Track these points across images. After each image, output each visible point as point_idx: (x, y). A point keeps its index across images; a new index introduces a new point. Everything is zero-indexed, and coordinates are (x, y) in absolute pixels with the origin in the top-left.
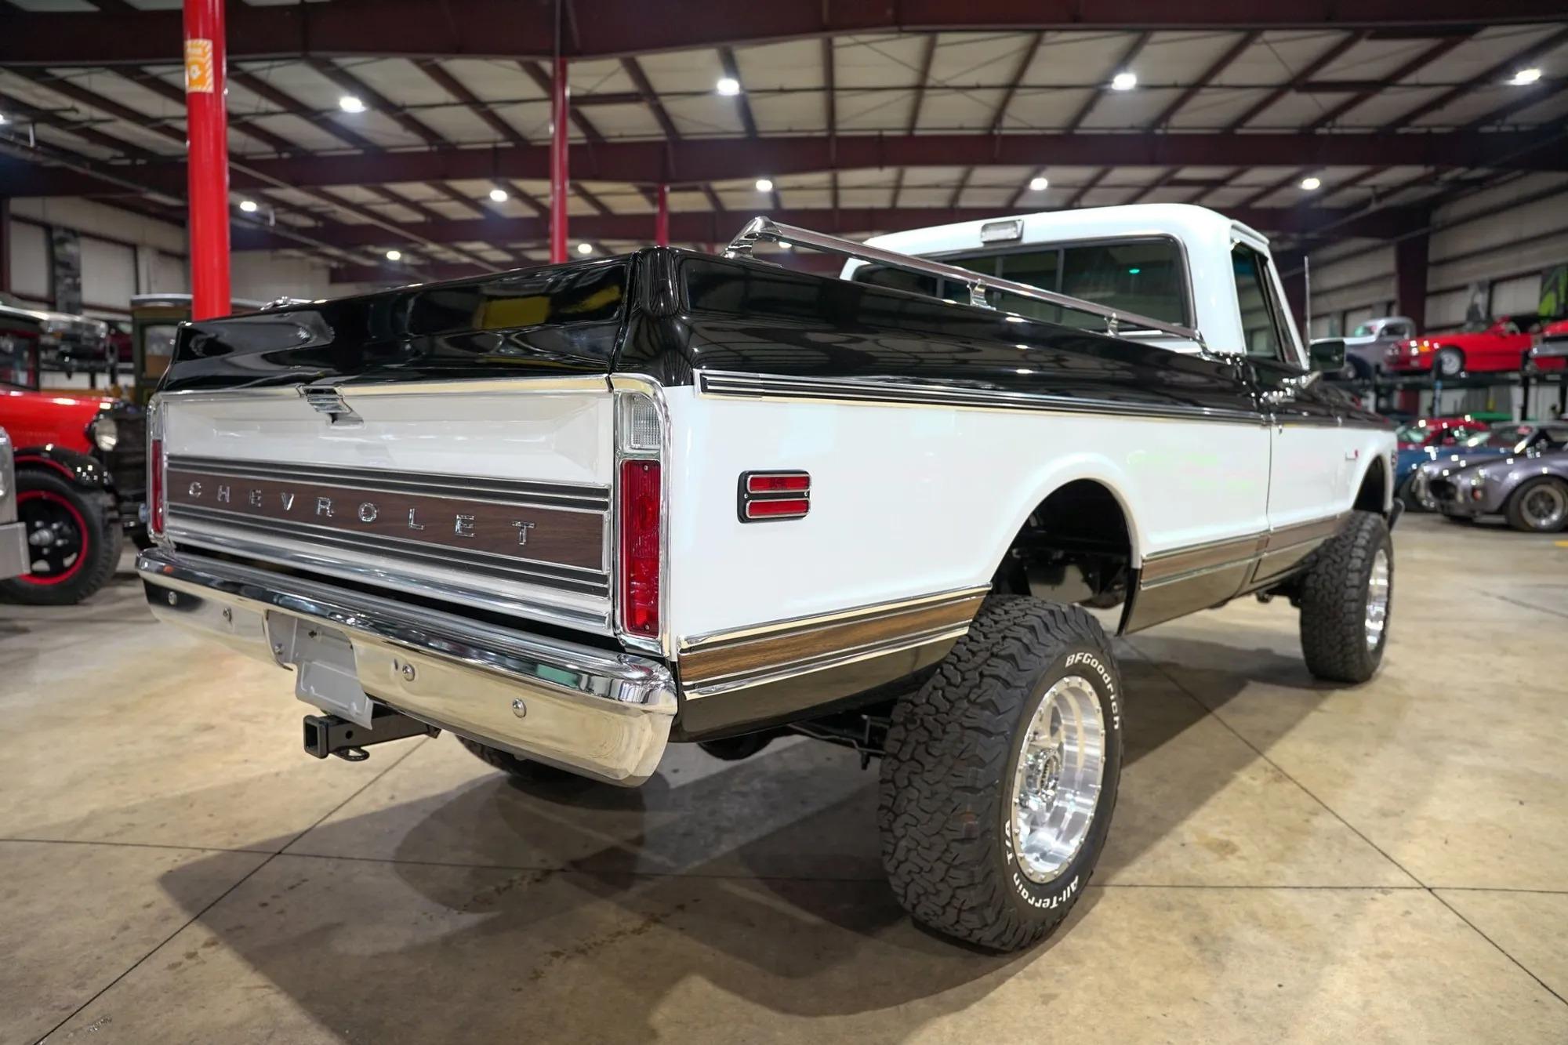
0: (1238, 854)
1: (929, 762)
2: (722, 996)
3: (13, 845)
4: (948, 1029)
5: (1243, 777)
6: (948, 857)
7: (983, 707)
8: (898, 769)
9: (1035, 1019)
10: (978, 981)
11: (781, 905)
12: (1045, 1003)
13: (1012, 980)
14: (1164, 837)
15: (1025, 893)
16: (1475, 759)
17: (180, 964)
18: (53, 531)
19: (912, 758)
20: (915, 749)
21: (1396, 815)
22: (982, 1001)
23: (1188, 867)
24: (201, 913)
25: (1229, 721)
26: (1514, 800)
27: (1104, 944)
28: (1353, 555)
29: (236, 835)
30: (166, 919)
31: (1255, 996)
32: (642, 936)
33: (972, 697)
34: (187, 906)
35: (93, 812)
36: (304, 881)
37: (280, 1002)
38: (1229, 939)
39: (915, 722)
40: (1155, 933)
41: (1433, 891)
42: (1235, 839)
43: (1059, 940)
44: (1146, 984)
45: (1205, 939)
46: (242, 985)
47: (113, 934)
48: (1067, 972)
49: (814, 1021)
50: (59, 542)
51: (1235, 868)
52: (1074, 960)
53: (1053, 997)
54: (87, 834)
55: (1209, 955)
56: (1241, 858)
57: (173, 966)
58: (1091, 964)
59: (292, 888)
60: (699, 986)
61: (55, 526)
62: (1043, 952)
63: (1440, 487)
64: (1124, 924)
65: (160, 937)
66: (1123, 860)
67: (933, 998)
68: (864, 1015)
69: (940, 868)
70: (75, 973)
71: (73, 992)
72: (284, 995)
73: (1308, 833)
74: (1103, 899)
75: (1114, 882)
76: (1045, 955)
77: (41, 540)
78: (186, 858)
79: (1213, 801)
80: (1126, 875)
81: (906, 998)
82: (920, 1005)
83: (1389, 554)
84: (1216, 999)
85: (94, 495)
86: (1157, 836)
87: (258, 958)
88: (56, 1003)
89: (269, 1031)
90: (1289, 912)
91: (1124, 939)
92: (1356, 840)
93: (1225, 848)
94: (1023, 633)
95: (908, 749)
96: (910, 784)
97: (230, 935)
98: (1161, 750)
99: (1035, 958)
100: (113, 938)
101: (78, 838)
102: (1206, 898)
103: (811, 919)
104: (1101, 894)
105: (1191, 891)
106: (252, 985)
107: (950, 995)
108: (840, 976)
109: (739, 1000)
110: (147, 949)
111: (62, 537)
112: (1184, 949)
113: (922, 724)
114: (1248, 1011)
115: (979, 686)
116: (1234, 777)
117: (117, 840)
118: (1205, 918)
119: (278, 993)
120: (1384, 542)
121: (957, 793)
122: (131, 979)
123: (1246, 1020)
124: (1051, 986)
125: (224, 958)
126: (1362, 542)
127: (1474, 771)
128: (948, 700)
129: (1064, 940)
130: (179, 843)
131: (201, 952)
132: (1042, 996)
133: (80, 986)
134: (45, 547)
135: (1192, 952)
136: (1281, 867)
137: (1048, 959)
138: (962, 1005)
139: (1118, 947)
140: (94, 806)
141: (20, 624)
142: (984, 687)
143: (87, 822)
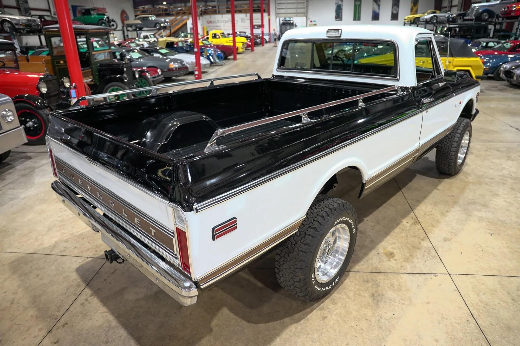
0: (395, 258)
1: (289, 259)
2: (232, 316)
3: (36, 256)
4: (294, 330)
5: (404, 221)
6: (295, 285)
7: (305, 245)
8: (280, 259)
9: (319, 326)
10: (305, 311)
11: (253, 280)
12: (323, 320)
13: (315, 311)
14: (373, 250)
15: (319, 289)
16: (483, 214)
17: (84, 303)
18: (33, 122)
19: (284, 257)
20: (285, 254)
21: (449, 240)
22: (305, 319)
23: (377, 264)
24: (88, 284)
25: (406, 195)
26: (489, 233)
27: (345, 297)
28: (456, 136)
29: (96, 251)
30: (79, 286)
31: (385, 319)
32: (211, 291)
33: (302, 241)
34: (84, 281)
35: (56, 242)
36: (116, 270)
37: (111, 317)
38: (383, 295)
39: (285, 246)
40: (361, 292)
41: (451, 275)
42: (395, 251)
43: (332, 295)
44: (354, 313)
45: (376, 295)
46: (101, 311)
47: (65, 291)
48: (332, 308)
49: (256, 325)
50: (35, 125)
51: (392, 265)
52: (335, 303)
53: (325, 318)
54: (56, 251)
55: (375, 301)
56: (395, 260)
57: (82, 304)
58: (339, 304)
59: (113, 273)
60: (225, 311)
61: (33, 120)
62: (326, 299)
63: (509, 73)
64: (353, 288)
65: (78, 293)
66: (358, 261)
67: (291, 318)
68: (271, 323)
69: (292, 287)
70: (57, 306)
71: (57, 313)
72: (112, 315)
73: (418, 248)
74: (349, 277)
75: (354, 270)
76: (326, 301)
77: (30, 125)
78: (83, 261)
79: (392, 234)
80: (357, 268)
81: (283, 317)
82: (287, 320)
83: (470, 132)
84: (373, 319)
85: (43, 110)
86: (371, 249)
87: (104, 301)
88: (53, 317)
89: (108, 328)
90: (404, 284)
91: (351, 294)
92: (433, 252)
93: (391, 255)
94: (319, 219)
95: (283, 254)
96: (283, 264)
97: (97, 292)
98: (380, 209)
99: (323, 302)
100: (65, 293)
101: (53, 253)
102: (380, 277)
103: (260, 284)
104: (348, 275)
105: (376, 274)
106: (103, 311)
107: (297, 316)
108: (266, 308)
109: (236, 317)
110: (74, 298)
111: (36, 124)
112: (368, 299)
113: (287, 247)
114: (381, 324)
115: (304, 237)
116: (401, 222)
117: (64, 254)
118: (378, 286)
119: (110, 314)
120: (469, 129)
121: (296, 269)
122: (71, 309)
123: (380, 328)
124: (325, 313)
125: (95, 302)
126: (459, 131)
127: (481, 219)
128: (295, 241)
129: (333, 294)
130: (81, 255)
131: (89, 299)
132: (323, 317)
133: (59, 311)
134: (32, 127)
135: (370, 300)
136: (406, 264)
137: (327, 303)
138: (299, 320)
139: (349, 298)
140: (56, 239)
141: (29, 154)
142: (306, 238)
143: (55, 246)
